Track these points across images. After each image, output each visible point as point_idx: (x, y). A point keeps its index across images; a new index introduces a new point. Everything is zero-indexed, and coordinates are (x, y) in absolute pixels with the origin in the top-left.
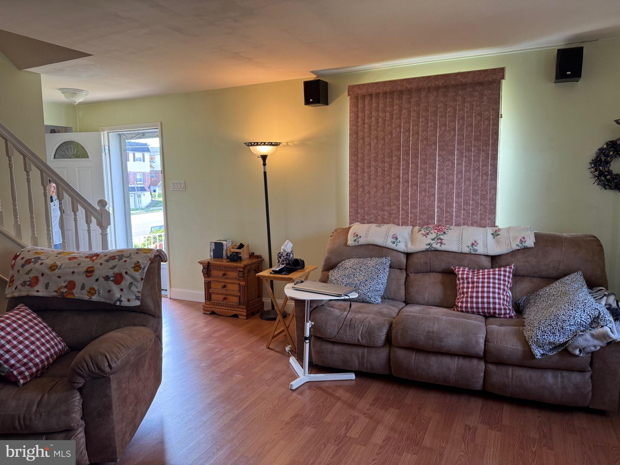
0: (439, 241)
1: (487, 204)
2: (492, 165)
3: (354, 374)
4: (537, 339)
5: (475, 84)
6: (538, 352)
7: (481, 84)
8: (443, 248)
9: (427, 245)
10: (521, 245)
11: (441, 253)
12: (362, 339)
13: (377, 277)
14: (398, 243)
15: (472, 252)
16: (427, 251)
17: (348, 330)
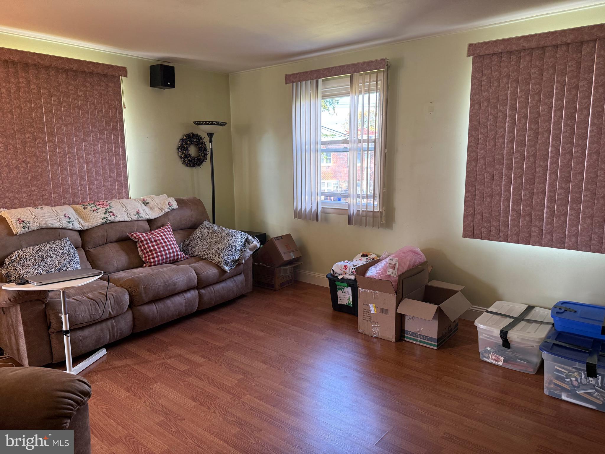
0: (111, 214)
1: (122, 180)
2: (122, 147)
3: (105, 350)
4: (226, 261)
5: (100, 75)
6: (227, 269)
7: (105, 76)
8: (118, 219)
9: (102, 219)
10: (170, 208)
11: (115, 224)
12: (113, 311)
13: (73, 258)
14: (73, 222)
15: (140, 219)
16: (103, 224)
17: (99, 308)
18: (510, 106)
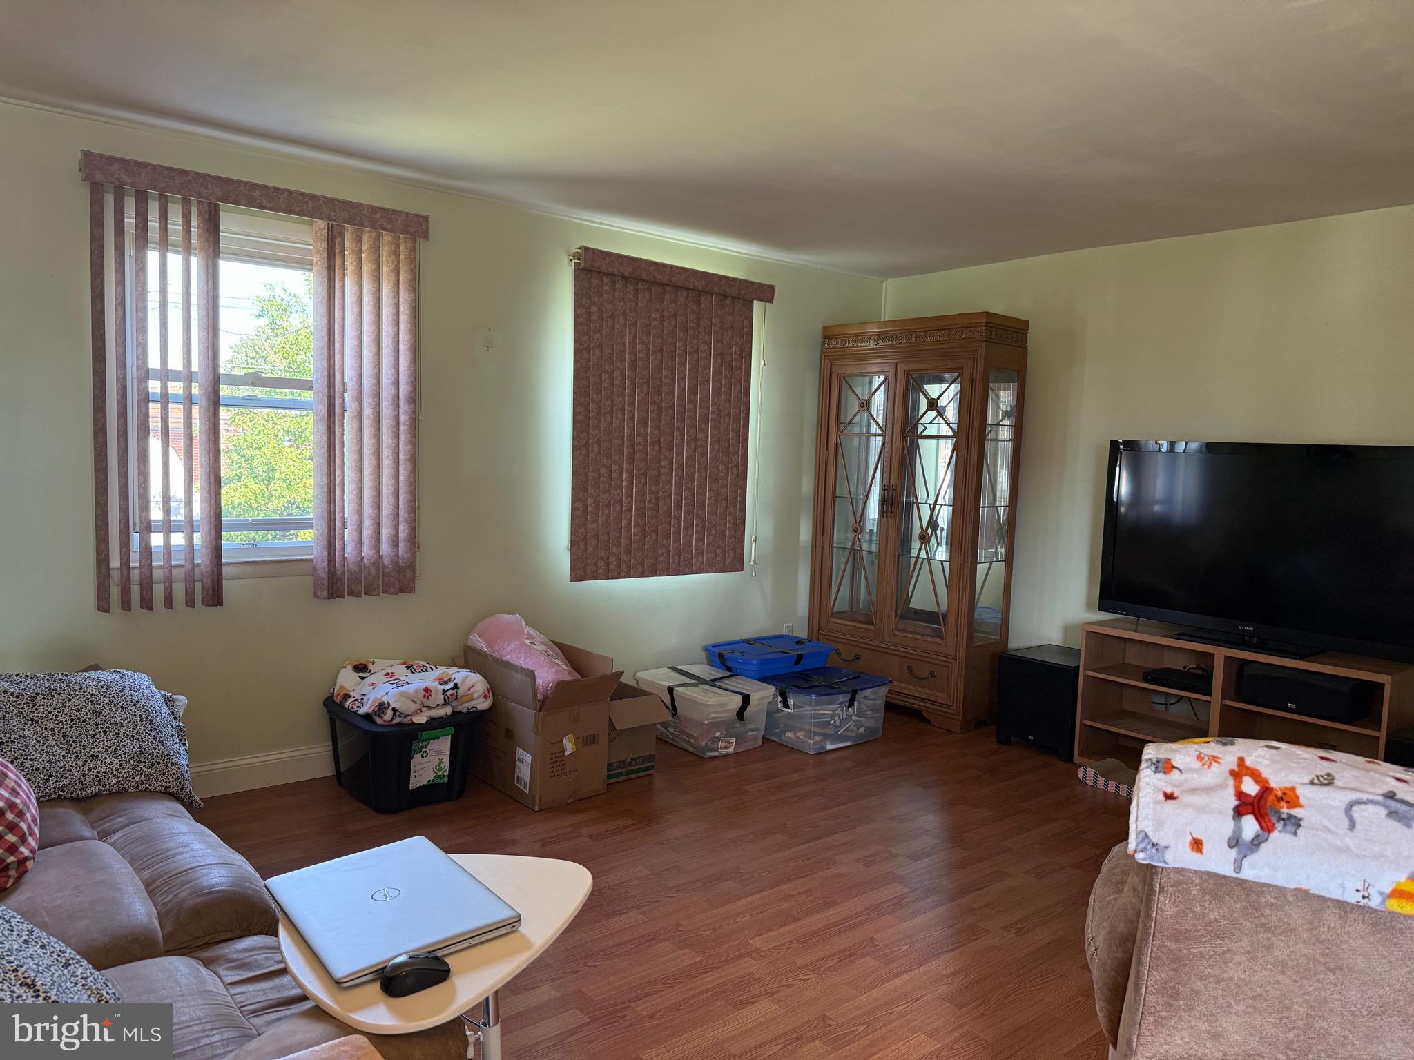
18: (629, 362)
